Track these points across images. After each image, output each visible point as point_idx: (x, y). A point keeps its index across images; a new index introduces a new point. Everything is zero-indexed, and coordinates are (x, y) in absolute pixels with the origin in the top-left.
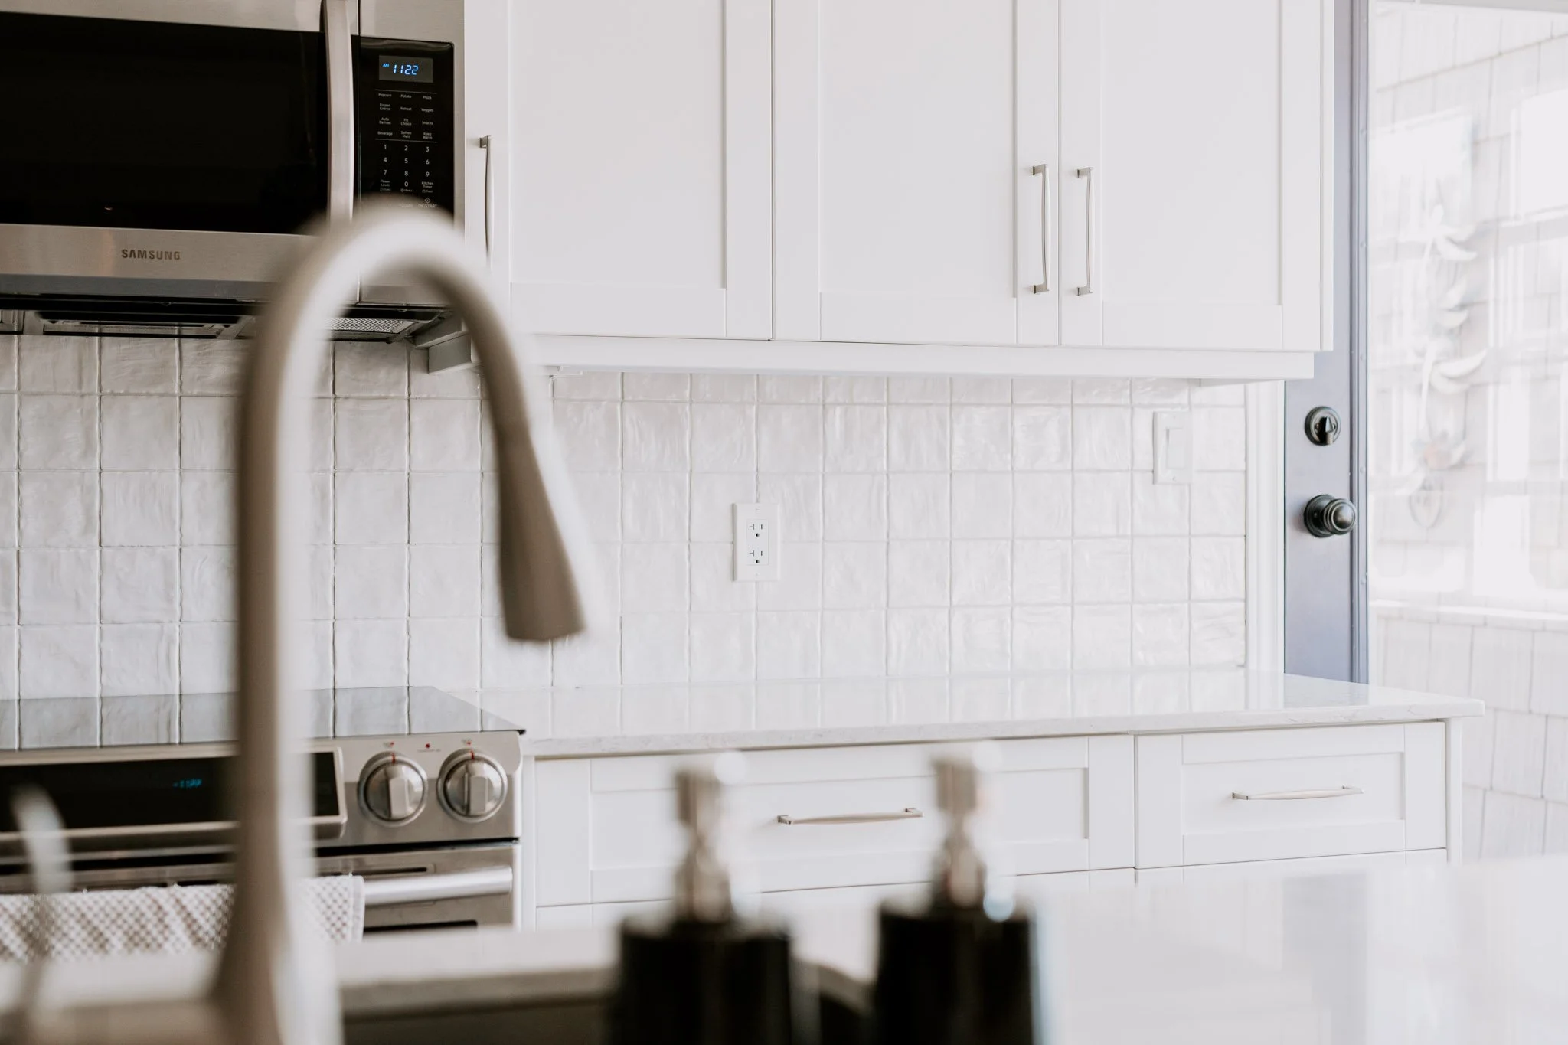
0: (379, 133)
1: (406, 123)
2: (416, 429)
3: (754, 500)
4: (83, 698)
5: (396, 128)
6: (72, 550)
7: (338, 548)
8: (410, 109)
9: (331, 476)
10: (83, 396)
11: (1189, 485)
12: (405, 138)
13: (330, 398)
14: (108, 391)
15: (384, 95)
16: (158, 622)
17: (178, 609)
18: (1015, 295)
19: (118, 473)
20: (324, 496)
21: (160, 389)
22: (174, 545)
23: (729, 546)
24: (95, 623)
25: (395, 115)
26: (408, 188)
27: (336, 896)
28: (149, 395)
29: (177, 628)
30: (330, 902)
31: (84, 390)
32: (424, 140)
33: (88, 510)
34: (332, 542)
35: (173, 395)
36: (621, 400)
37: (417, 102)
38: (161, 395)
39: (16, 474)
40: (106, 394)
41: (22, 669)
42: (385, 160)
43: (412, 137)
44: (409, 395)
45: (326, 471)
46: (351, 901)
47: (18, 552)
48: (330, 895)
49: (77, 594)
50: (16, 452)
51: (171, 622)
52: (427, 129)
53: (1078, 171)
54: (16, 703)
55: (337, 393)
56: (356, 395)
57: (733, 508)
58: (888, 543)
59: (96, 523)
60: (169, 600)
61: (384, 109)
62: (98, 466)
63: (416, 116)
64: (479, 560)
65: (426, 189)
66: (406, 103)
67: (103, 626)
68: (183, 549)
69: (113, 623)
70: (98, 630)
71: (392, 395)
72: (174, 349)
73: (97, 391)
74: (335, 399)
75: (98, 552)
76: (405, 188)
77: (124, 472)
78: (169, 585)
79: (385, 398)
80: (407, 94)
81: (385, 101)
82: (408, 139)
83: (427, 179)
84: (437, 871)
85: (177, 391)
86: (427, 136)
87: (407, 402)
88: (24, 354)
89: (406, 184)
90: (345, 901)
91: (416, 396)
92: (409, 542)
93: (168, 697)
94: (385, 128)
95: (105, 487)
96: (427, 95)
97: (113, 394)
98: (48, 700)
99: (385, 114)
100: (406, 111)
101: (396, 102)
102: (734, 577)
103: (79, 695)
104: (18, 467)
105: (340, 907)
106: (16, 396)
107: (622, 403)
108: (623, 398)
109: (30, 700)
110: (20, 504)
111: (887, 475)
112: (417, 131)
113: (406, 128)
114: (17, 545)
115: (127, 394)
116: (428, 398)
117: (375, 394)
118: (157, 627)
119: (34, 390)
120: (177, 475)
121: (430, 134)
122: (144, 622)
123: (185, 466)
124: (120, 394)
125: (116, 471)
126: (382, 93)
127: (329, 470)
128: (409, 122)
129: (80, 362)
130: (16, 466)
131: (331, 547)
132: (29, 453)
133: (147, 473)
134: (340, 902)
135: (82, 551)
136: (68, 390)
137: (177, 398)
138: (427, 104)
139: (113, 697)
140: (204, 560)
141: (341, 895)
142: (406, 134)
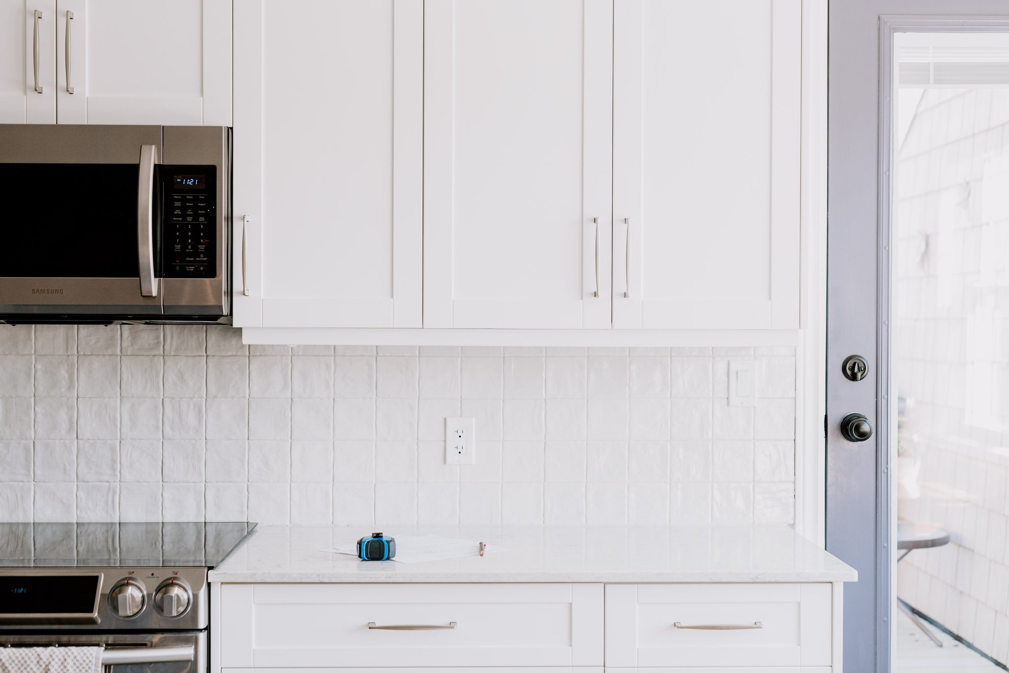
0: (174, 219)
1: (190, 212)
2: (253, 374)
3: (460, 415)
4: (67, 523)
5: (184, 215)
6: (62, 441)
7: (207, 441)
8: (192, 204)
9: (204, 400)
10: (68, 356)
11: (754, 407)
12: (189, 221)
13: (204, 356)
14: (82, 353)
15: (177, 197)
16: (108, 482)
17: (118, 475)
18: (582, 298)
19: (87, 399)
20: (200, 412)
21: (110, 352)
22: (117, 439)
23: (442, 443)
24: (74, 482)
25: (184, 208)
26: (190, 249)
27: (85, 658)
28: (104, 355)
29: (118, 485)
30: (81, 662)
31: (69, 353)
32: (201, 221)
33: (70, 420)
34: (204, 438)
35: (117, 355)
36: (376, 356)
37: (196, 200)
38: (110, 355)
39: (33, 399)
40: (81, 355)
41: (35, 506)
42: (178, 234)
43: (193, 220)
44: (249, 354)
45: (201, 398)
46: (94, 661)
47: (34, 442)
48: (82, 657)
49: (64, 465)
50: (33, 388)
51: (115, 482)
52: (202, 215)
53: (625, 219)
54: (32, 524)
55: (207, 353)
56: (219, 354)
57: (445, 419)
58: (545, 442)
59: (74, 426)
60: (114, 469)
61: (177, 205)
62: (76, 395)
63: (195, 208)
64: (289, 450)
65: (201, 249)
66: (189, 201)
67: (79, 484)
68: (122, 442)
69: (84, 482)
70: (75, 485)
71: (239, 354)
72: (118, 330)
73: (76, 353)
74: (207, 356)
75: (76, 442)
76: (189, 249)
77: (90, 398)
78: (114, 461)
79: (235, 356)
80: (190, 196)
81: (178, 200)
82: (190, 221)
83: (201, 244)
84: (152, 646)
85: (119, 352)
86: (202, 219)
87: (248, 357)
88: (38, 333)
89: (190, 247)
90: (90, 661)
91: (254, 354)
92: (248, 439)
93: (112, 524)
94: (177, 216)
95: (80, 407)
96: (202, 196)
97: (84, 355)
98: (48, 523)
99: (177, 208)
100: (189, 205)
101: (183, 200)
102: (445, 463)
103: (65, 521)
104: (34, 396)
105: (87, 664)
106: (33, 357)
107: (376, 357)
108: (377, 354)
109: (39, 523)
110: (35, 416)
111: (545, 400)
112: (196, 217)
113: (190, 215)
114: (33, 438)
115: (92, 355)
116: (260, 355)
117: (229, 354)
118: (107, 484)
119: (43, 353)
120: (119, 400)
121: (203, 218)
122: (100, 482)
123: (124, 394)
124: (88, 355)
125: (86, 398)
126: (176, 196)
127: (203, 397)
128: (191, 212)
129: (67, 338)
130: (33, 395)
131: (204, 440)
132: (40, 388)
133: (102, 399)
134: (87, 661)
135: (67, 442)
136: (60, 353)
137: (119, 357)
138: (202, 201)
139: (83, 523)
140: (133, 447)
141: (88, 658)
142: (190, 219)
